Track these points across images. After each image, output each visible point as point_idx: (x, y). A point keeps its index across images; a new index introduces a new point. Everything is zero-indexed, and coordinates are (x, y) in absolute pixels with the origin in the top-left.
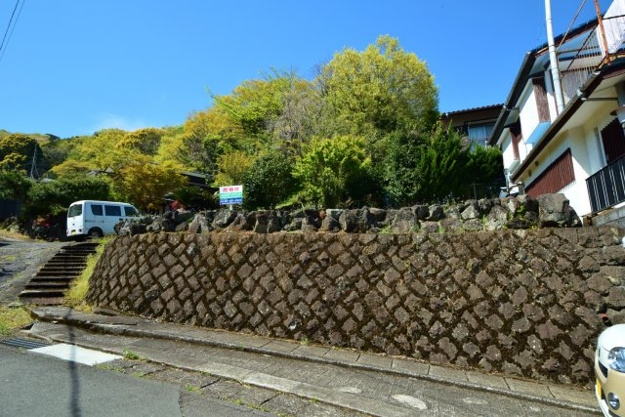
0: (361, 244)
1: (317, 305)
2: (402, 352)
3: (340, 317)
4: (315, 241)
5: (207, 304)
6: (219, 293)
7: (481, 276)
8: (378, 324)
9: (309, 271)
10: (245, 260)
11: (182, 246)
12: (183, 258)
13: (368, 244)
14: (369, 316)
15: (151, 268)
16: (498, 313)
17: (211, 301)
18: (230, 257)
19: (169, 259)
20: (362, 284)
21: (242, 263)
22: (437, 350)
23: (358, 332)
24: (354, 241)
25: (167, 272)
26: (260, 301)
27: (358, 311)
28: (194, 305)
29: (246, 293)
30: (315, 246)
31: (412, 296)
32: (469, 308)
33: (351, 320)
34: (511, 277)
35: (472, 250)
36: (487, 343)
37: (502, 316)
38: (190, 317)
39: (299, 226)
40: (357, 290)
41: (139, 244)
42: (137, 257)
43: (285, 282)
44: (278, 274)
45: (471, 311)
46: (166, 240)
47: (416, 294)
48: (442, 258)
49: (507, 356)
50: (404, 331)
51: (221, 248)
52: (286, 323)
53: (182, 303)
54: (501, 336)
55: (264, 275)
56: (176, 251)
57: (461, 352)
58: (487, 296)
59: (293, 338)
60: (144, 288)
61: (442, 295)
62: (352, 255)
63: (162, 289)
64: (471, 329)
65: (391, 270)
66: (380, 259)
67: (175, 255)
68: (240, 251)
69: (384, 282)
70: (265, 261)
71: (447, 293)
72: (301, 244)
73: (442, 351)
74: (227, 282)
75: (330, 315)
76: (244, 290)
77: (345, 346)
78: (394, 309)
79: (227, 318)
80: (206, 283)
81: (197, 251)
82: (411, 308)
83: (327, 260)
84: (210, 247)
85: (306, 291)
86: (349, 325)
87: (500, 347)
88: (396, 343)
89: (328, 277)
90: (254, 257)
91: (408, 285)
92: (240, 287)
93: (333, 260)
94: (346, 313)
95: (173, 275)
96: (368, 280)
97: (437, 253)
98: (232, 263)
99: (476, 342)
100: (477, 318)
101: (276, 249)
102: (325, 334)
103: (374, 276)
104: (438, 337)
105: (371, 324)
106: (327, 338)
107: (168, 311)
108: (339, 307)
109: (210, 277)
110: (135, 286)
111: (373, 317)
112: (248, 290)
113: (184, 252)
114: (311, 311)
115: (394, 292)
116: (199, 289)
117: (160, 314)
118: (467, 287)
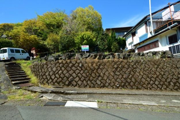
0: (129, 62)
1: (123, 79)
2: (145, 89)
3: (129, 82)
4: (117, 62)
5: (91, 81)
6: (94, 78)
7: (158, 69)
8: (139, 83)
9: (118, 70)
10: (99, 68)
11: (77, 64)
12: (78, 68)
13: (131, 62)
14: (136, 81)
15: (68, 71)
16: (163, 78)
17: (92, 80)
18: (94, 67)
19: (73, 68)
20: (132, 73)
21: (98, 69)
22: (153, 87)
23: (134, 85)
24: (127, 62)
25: (74, 72)
26: (107, 79)
27: (133, 80)
28: (87, 82)
29: (102, 77)
30: (118, 63)
31: (144, 75)
32: (157, 77)
33: (132, 82)
34: (164, 69)
35: (155, 63)
36: (163, 85)
37: (164, 78)
38: (87, 86)
39: (109, 58)
40: (131, 74)
41: (60, 64)
42: (61, 68)
43: (112, 74)
44: (109, 71)
45: (158, 78)
46: (71, 62)
47: (145, 75)
48: (149, 65)
49: (167, 87)
50: (145, 84)
51: (90, 65)
52: (116, 84)
53: (83, 81)
54: (165, 83)
55: (106, 72)
56: (75, 66)
57: (158, 87)
58: (161, 74)
59: (119, 88)
60: (68, 78)
61: (151, 74)
62: (128, 66)
63: (74, 78)
64: (159, 82)
65: (138, 69)
66: (135, 66)
67: (75, 67)
68: (97, 65)
69: (137, 72)
70: (105, 68)
71: (152, 74)
72: (114, 63)
73: (154, 87)
74: (96, 74)
75: (127, 81)
76: (101, 76)
77: (132, 89)
78: (141, 78)
79: (99, 85)
80: (89, 75)
81: (83, 65)
82: (145, 78)
83: (122, 67)
84: (87, 64)
85: (119, 76)
86: (132, 84)
87: (166, 85)
88: (144, 87)
89: (123, 71)
90: (101, 67)
91: (143, 72)
92: (100, 76)
93: (123, 67)
94: (130, 81)
95: (77, 73)
96: (133, 72)
97: (147, 64)
98: (95, 69)
99: (161, 85)
100: (159, 79)
101: (107, 64)
102: (127, 86)
103: (135, 71)
104: (152, 84)
105: (137, 83)
106: (127, 88)
107: (79, 84)
108: (128, 79)
109: (89, 73)
110: (64, 77)
111: (137, 81)
112: (102, 76)
113: (78, 66)
114: (121, 81)
115: (140, 74)
116: (87, 77)
117: (76, 85)
118: (156, 72)
